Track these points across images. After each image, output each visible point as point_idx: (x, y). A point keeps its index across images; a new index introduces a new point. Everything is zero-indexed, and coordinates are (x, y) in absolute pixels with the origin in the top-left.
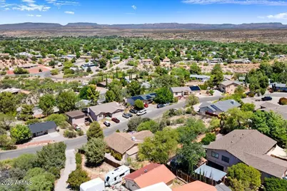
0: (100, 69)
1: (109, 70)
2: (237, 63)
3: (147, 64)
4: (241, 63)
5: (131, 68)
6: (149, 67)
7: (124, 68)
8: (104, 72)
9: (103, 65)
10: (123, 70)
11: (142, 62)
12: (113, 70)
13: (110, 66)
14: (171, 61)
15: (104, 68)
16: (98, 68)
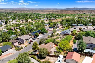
0: (6, 24)
1: (9, 24)
2: (52, 19)
3: (23, 21)
4: (53, 19)
5: (18, 23)
6: (24, 22)
7: (15, 23)
8: (8, 25)
9: (6, 23)
10: (15, 24)
11: (21, 21)
12: (11, 24)
13: (10, 23)
14: (31, 20)
15: (7, 24)
16: (4, 24)
